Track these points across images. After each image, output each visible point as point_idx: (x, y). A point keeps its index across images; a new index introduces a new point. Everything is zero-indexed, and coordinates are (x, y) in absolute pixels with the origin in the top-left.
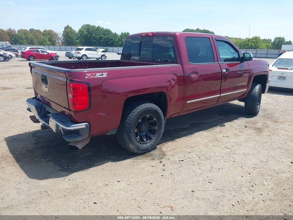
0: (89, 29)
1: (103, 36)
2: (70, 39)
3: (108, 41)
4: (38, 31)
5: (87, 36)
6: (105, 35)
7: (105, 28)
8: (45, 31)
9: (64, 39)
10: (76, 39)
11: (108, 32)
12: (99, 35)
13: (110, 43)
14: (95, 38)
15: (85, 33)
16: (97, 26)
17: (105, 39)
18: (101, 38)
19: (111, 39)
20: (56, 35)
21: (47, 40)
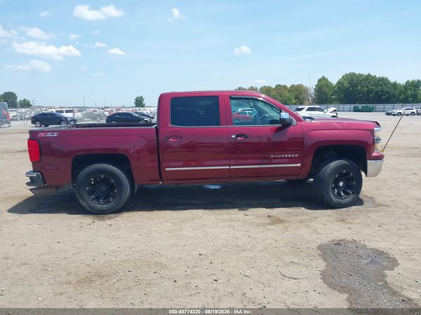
0: (352, 80)
1: (374, 87)
2: (324, 95)
3: (382, 95)
4: (285, 87)
5: (348, 89)
6: (377, 86)
7: (378, 76)
8: (292, 86)
9: (315, 95)
10: (332, 95)
11: (383, 81)
12: (367, 87)
13: (383, 97)
14: (360, 92)
15: (346, 85)
16: (366, 74)
17: (377, 92)
18: (370, 91)
19: (387, 92)
20: (306, 90)
21: (293, 98)
